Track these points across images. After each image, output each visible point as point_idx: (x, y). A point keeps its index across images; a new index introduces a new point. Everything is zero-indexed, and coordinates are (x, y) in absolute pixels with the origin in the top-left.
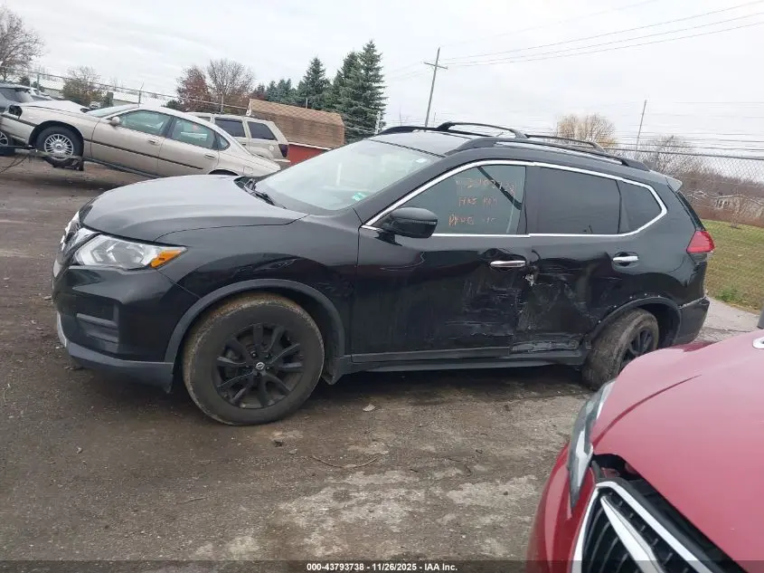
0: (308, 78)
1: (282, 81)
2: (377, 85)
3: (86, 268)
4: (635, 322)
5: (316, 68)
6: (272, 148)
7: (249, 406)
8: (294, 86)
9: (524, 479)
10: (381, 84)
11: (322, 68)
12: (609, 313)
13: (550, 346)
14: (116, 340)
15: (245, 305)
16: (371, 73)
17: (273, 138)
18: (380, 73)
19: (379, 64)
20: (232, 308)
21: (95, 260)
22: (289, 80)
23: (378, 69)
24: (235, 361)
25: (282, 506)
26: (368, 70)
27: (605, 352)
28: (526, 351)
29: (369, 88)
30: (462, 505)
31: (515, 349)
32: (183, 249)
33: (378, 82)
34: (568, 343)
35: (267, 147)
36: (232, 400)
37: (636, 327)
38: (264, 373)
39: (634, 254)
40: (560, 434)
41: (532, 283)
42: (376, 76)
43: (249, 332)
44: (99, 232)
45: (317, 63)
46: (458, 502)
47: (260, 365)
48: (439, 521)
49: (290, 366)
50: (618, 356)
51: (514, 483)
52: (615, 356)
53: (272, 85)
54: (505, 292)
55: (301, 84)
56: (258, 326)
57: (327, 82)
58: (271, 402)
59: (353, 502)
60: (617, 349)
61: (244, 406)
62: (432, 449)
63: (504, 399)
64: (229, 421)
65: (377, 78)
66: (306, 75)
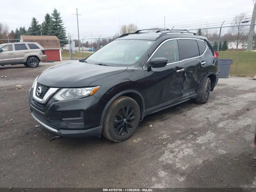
0: (32, 25)
1: (21, 28)
2: (61, 24)
3: (60, 102)
5: (34, 21)
6: (39, 52)
7: (124, 134)
8: (27, 29)
9: (209, 132)
10: (62, 23)
11: (37, 21)
12: (202, 80)
14: (83, 124)
15: (119, 101)
16: (58, 20)
17: (39, 48)
18: (61, 19)
19: (60, 16)
20: (116, 103)
21: (64, 98)
22: (24, 27)
23: (60, 18)
24: (118, 120)
25: (160, 160)
26: (56, 19)
27: (202, 92)
28: (185, 97)
29: (59, 25)
30: (202, 144)
32: (99, 87)
33: (61, 23)
34: (193, 91)
35: (37, 52)
36: (119, 133)
37: (208, 82)
38: (126, 122)
39: (205, 61)
40: (204, 118)
42: (60, 20)
43: (121, 110)
44: (60, 88)
45: (34, 20)
46: (201, 143)
47: (125, 120)
48: (202, 149)
49: (132, 118)
51: (208, 134)
53: (17, 30)
55: (30, 28)
56: (123, 107)
57: (40, 26)
58: (129, 131)
59: (176, 152)
61: (122, 135)
62: (179, 132)
63: (182, 113)
64: (119, 141)
65: (60, 22)
66: (31, 24)
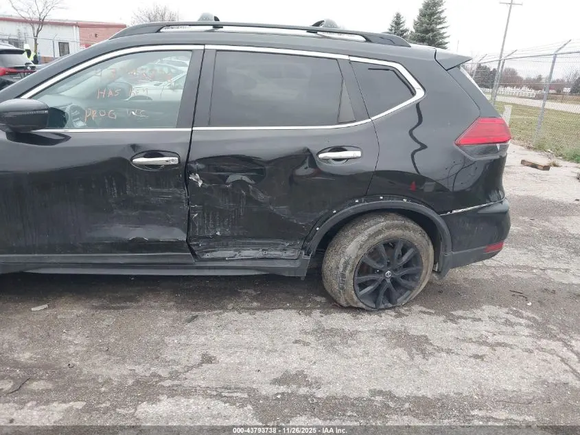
4: (371, 230)
5: (398, 20)
10: (444, 25)
13: (260, 254)
26: (432, 14)
28: (223, 259)
29: (433, 30)
31: (207, 256)
33: (441, 23)
39: (356, 148)
41: (200, 184)
42: (439, 18)
50: (345, 268)
52: (341, 269)
54: (168, 194)
57: (406, 30)
60: (343, 261)
65: (440, 20)
